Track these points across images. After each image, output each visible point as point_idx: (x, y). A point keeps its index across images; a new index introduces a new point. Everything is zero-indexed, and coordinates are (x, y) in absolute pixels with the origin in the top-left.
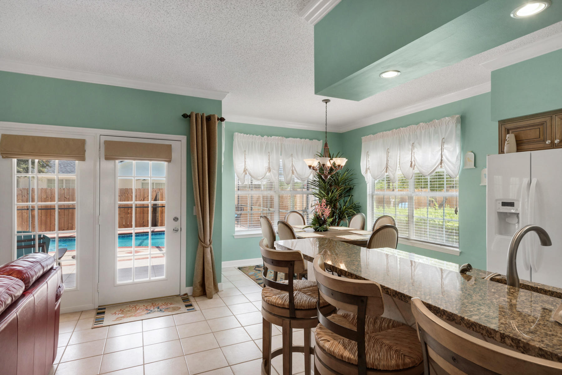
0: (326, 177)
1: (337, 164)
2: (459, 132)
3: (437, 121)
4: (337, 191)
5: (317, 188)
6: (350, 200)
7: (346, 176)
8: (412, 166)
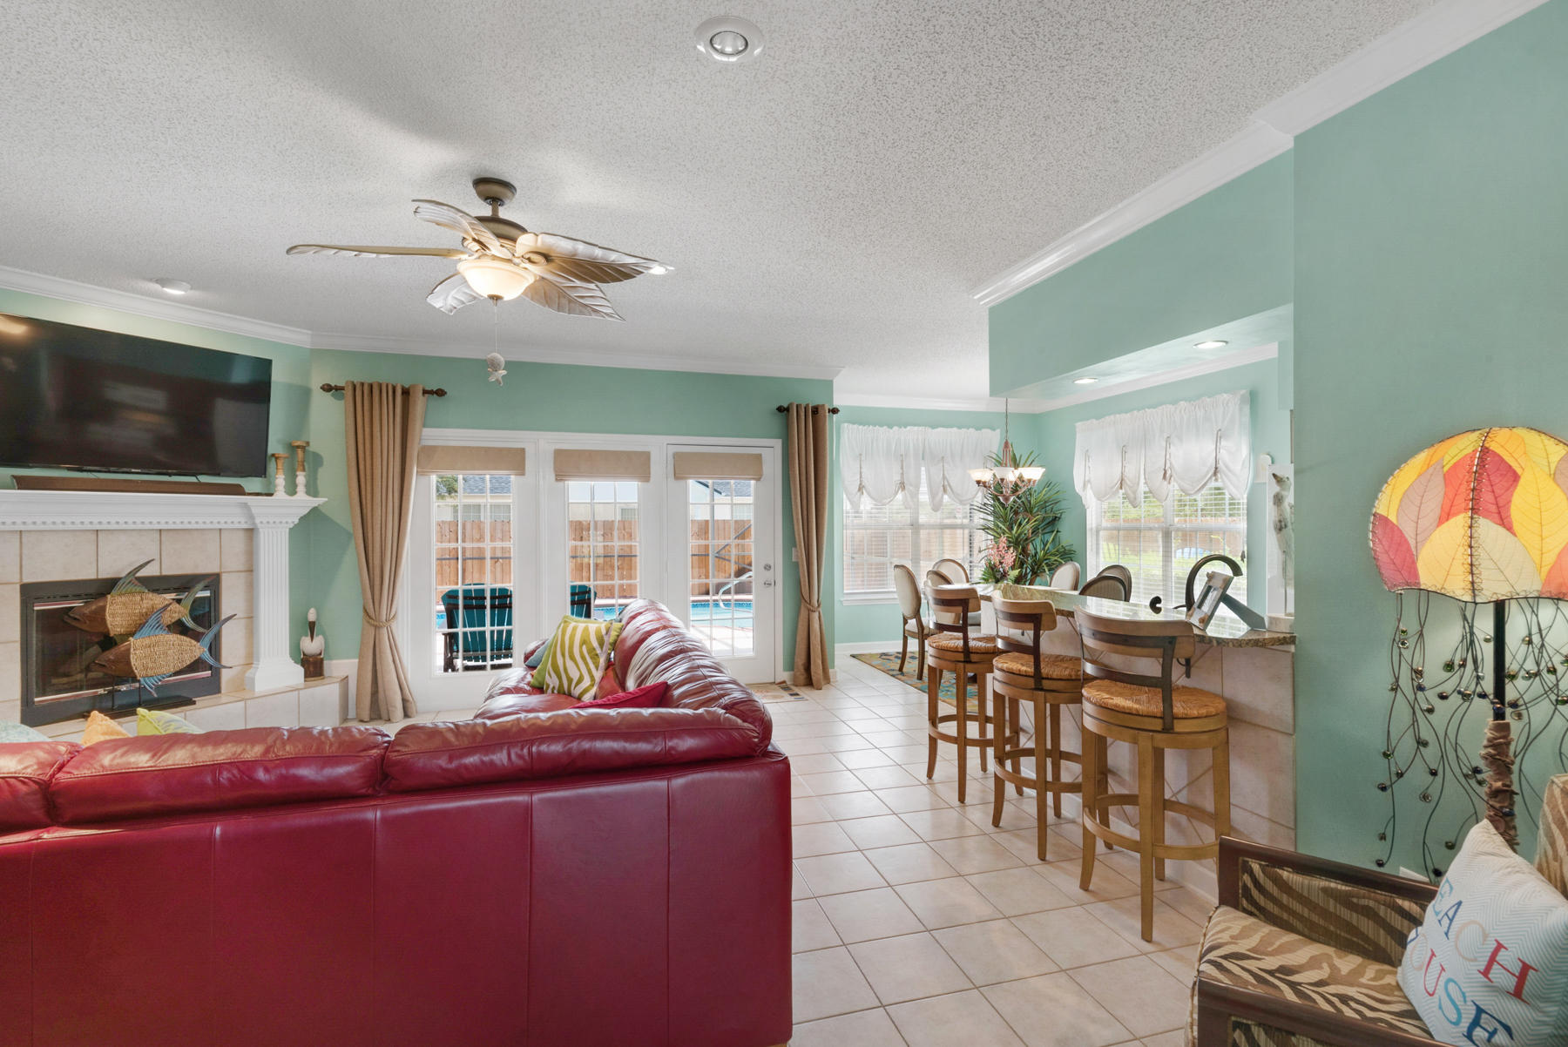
0: (1007, 499)
1: (1026, 477)
2: (1247, 419)
3: (1208, 400)
4: (1028, 522)
5: (991, 518)
6: (1053, 539)
7: (1047, 496)
8: (1165, 477)
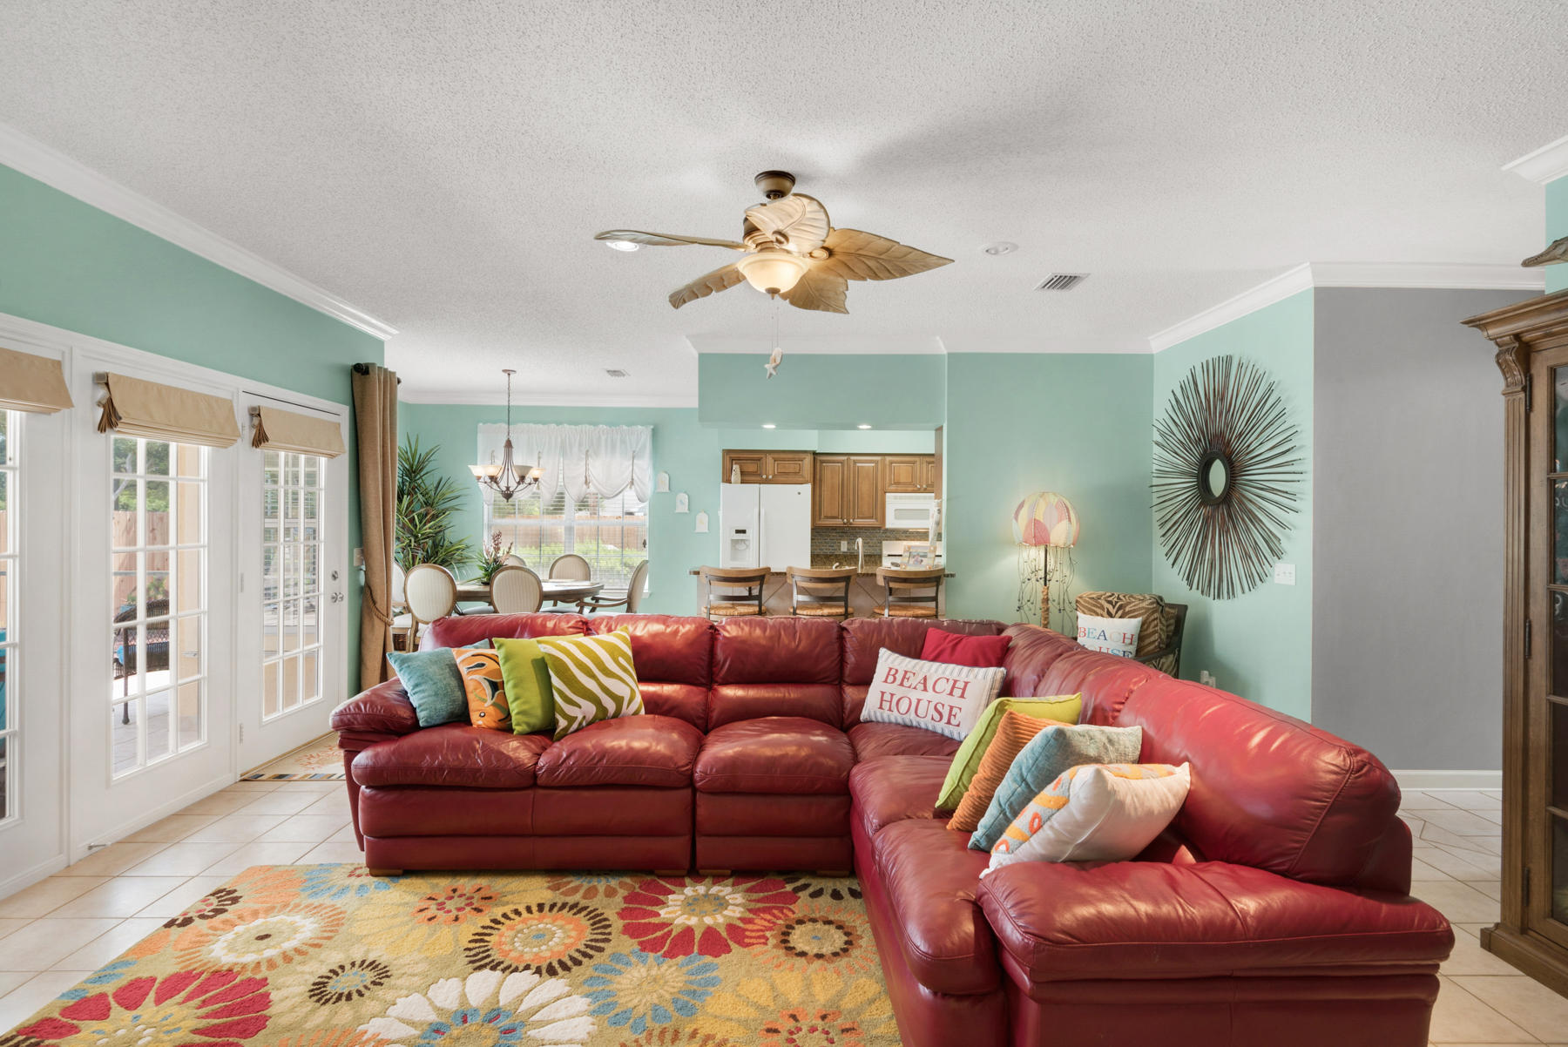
3: (625, 427)
8: (587, 482)
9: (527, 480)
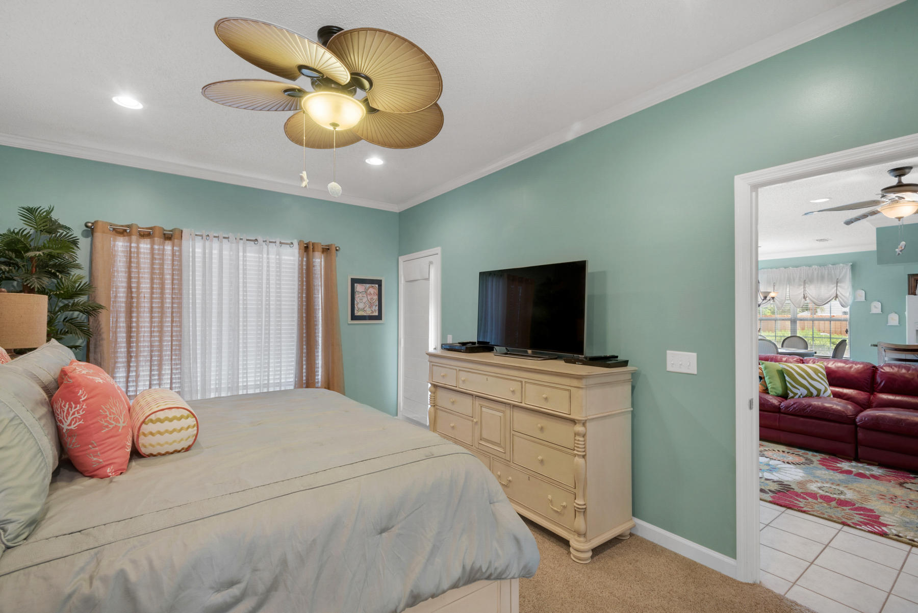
8: (805, 298)
9: (768, 298)
